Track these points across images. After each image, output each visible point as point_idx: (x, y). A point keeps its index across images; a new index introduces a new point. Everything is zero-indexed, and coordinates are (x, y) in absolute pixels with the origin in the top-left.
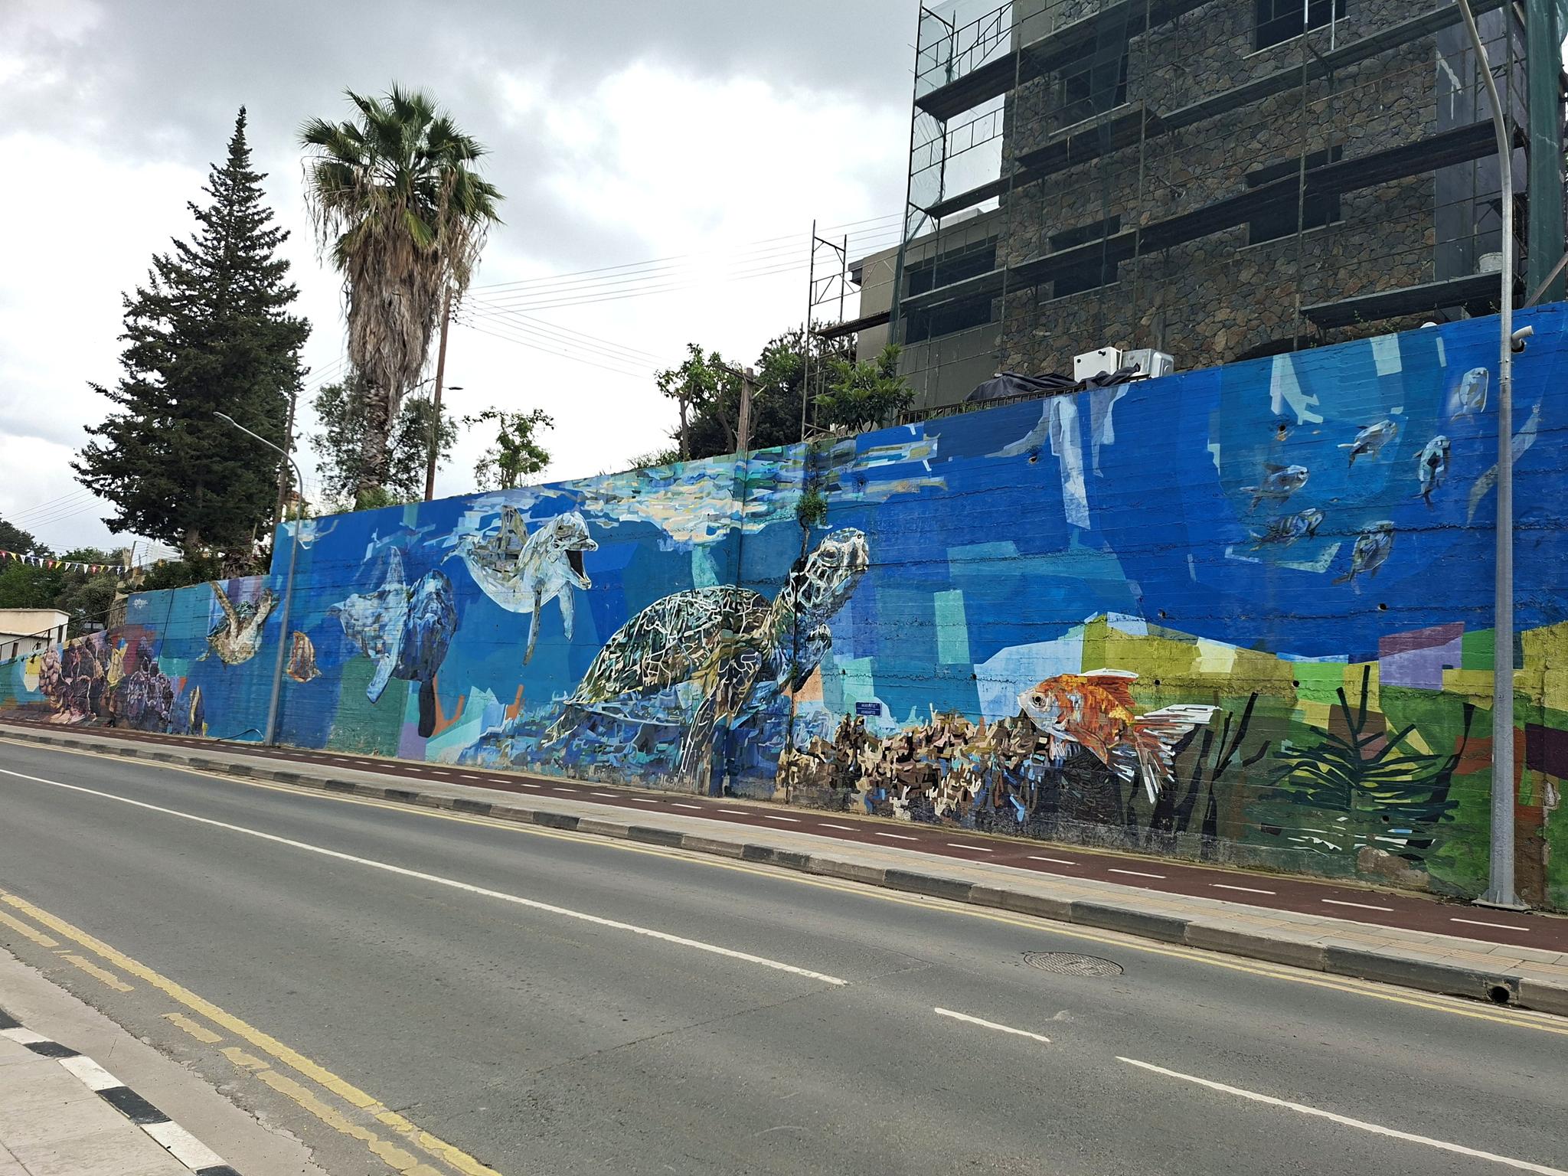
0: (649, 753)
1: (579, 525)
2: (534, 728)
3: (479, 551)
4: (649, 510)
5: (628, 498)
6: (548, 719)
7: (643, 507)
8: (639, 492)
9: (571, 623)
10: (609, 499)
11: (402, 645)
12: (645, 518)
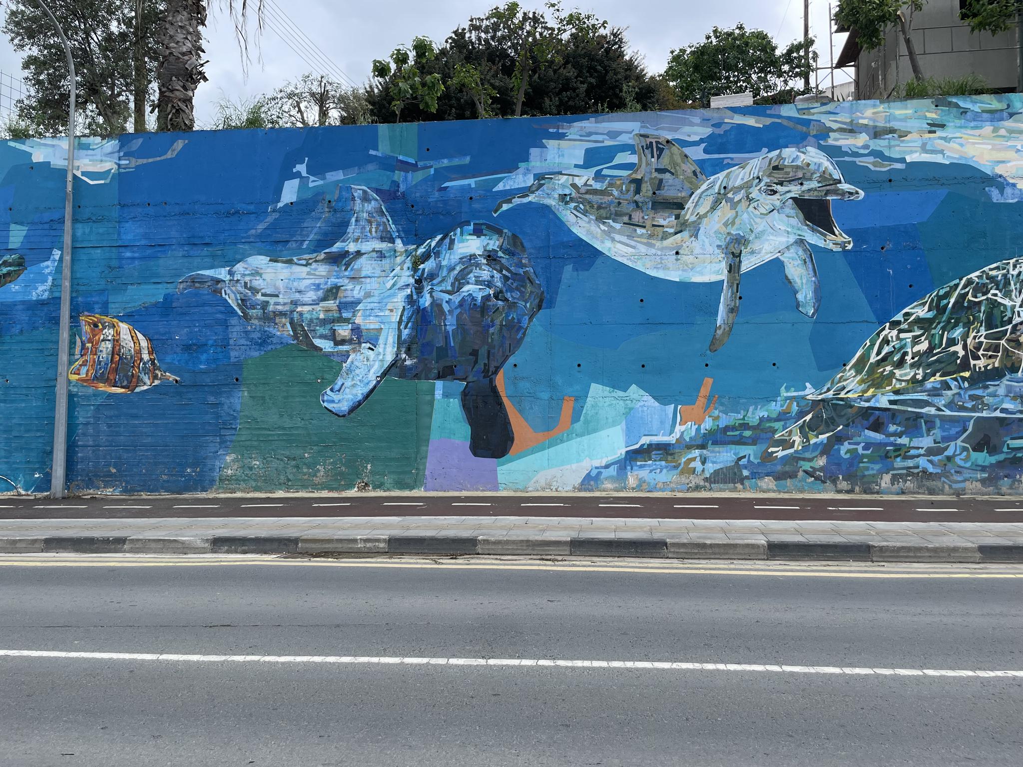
0: (993, 451)
1: (820, 165)
2: (747, 433)
3: (587, 196)
4: (965, 149)
5: (921, 132)
6: (777, 420)
7: (953, 145)
8: (943, 126)
9: (810, 295)
10: (877, 133)
11: (406, 332)
12: (958, 159)
